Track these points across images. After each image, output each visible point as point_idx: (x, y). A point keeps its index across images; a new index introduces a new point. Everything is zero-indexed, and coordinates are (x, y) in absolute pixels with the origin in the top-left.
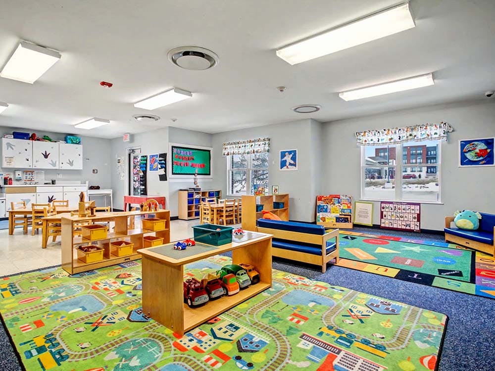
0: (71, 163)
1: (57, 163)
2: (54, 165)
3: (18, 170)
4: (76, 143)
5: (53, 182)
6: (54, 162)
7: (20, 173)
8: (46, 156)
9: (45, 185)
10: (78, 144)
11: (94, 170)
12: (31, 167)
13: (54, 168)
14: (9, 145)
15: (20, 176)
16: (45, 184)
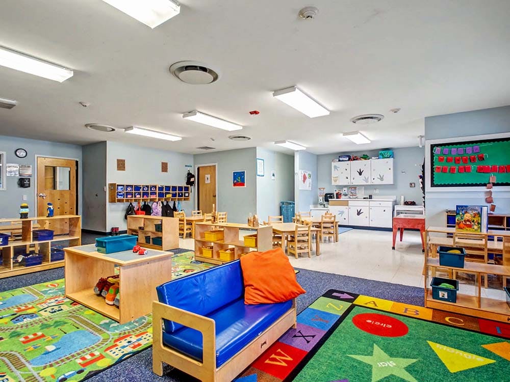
0: (382, 179)
1: (370, 178)
2: (366, 180)
3: (345, 186)
4: (387, 158)
5: (371, 197)
6: (367, 178)
7: (346, 189)
8: (360, 173)
9: (365, 200)
10: (389, 157)
11: (411, 184)
12: (350, 184)
13: (368, 184)
14: (335, 167)
15: (346, 192)
16: (364, 198)
